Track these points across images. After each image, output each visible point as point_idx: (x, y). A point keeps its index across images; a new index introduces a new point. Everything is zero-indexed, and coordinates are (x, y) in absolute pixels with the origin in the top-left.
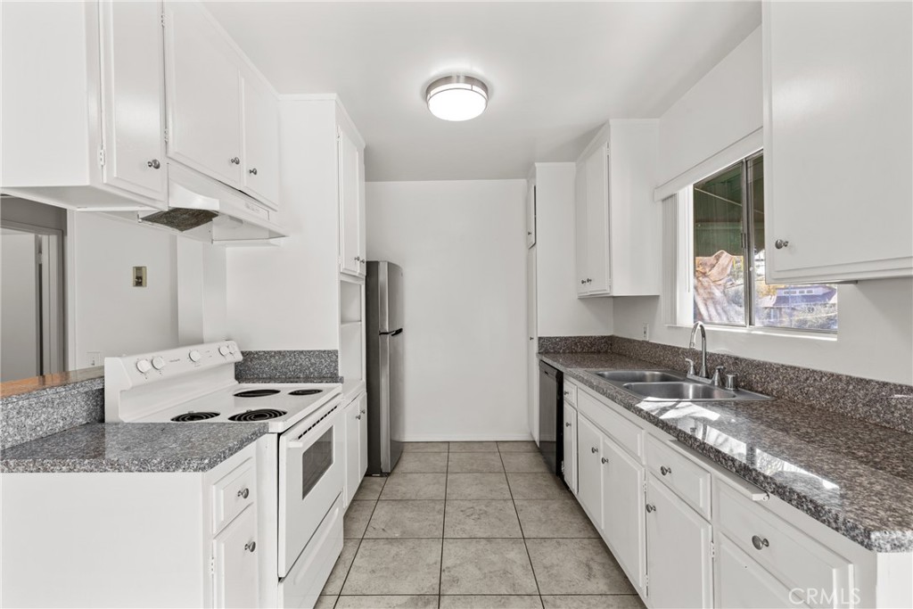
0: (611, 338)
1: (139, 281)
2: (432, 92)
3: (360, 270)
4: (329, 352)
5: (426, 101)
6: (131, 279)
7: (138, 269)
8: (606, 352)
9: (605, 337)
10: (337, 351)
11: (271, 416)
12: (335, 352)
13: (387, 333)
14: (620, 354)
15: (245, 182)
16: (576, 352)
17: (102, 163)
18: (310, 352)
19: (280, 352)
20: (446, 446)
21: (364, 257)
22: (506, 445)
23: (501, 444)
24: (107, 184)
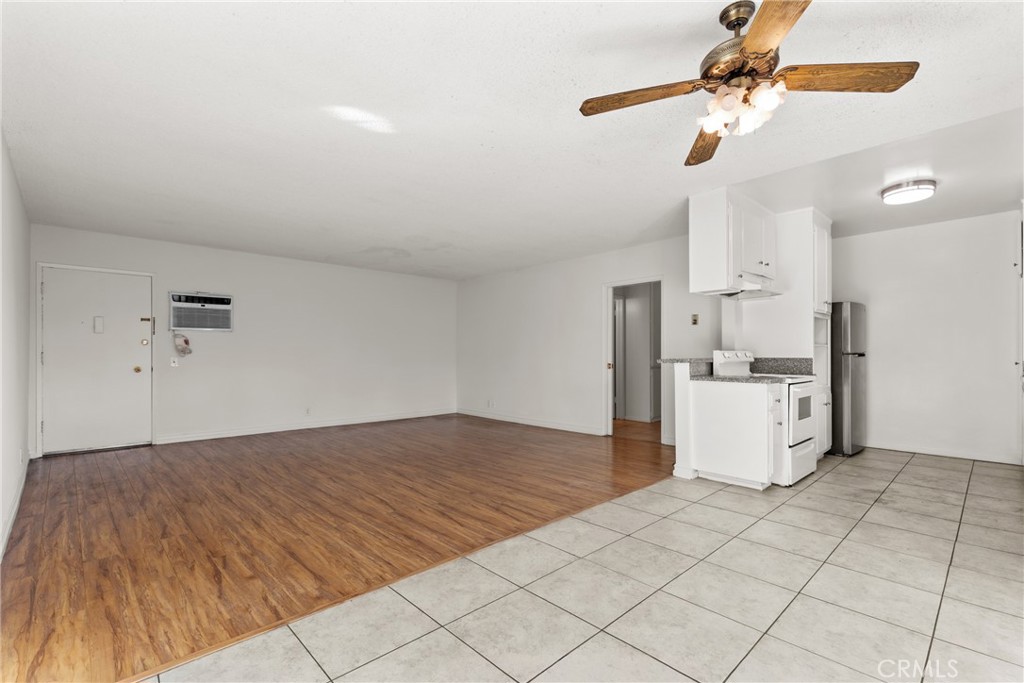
1: (695, 322)
2: (885, 195)
3: (827, 309)
4: (807, 359)
5: (883, 198)
6: (691, 321)
7: (695, 316)
12: (811, 360)
13: (848, 354)
18: (793, 358)
19: (774, 359)
21: (830, 301)
22: (986, 463)
23: (980, 462)
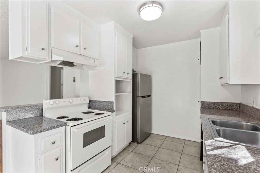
0: (239, 104)
1: (74, 81)
4: (111, 102)
7: (74, 78)
8: (236, 110)
9: (236, 103)
10: (113, 102)
11: (78, 120)
13: (139, 97)
14: (242, 112)
15: (82, 52)
16: (220, 109)
17: (26, 50)
18: (106, 101)
19: (99, 101)
20: (165, 137)
22: (189, 142)
23: (187, 141)
24: (27, 56)
